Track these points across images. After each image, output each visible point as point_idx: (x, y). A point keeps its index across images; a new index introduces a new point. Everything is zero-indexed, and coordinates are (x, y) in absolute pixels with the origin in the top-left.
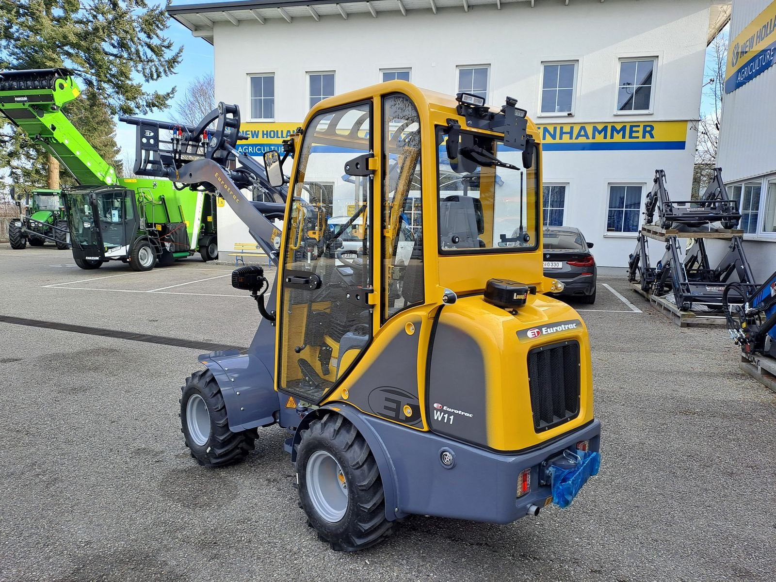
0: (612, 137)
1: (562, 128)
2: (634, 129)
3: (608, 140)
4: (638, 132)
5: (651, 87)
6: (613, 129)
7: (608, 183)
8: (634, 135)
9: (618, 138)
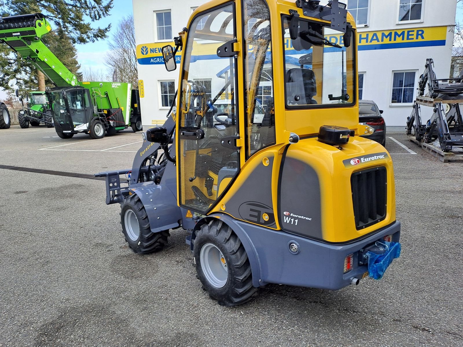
0: (395, 40)
1: (360, 35)
2: (410, 33)
3: (393, 42)
4: (413, 35)
5: (421, 4)
6: (396, 34)
7: (393, 71)
8: (410, 37)
9: (399, 40)
